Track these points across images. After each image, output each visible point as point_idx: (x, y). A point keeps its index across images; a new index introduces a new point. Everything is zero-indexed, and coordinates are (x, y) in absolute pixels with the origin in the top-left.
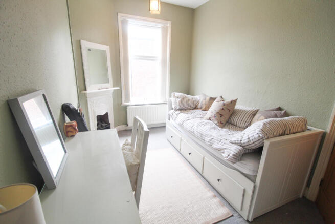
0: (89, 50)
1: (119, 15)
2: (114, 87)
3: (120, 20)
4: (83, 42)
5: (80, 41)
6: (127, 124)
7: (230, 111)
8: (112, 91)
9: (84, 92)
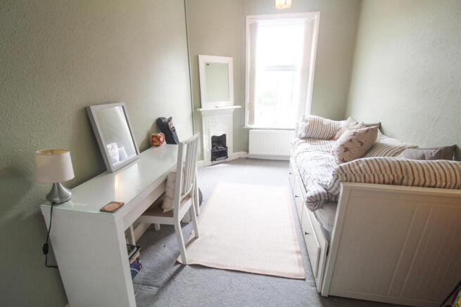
0: (208, 64)
1: (248, 17)
2: (235, 105)
3: (248, 23)
4: (200, 57)
5: (198, 56)
6: (247, 151)
7: (362, 144)
8: (233, 111)
9: (199, 109)
